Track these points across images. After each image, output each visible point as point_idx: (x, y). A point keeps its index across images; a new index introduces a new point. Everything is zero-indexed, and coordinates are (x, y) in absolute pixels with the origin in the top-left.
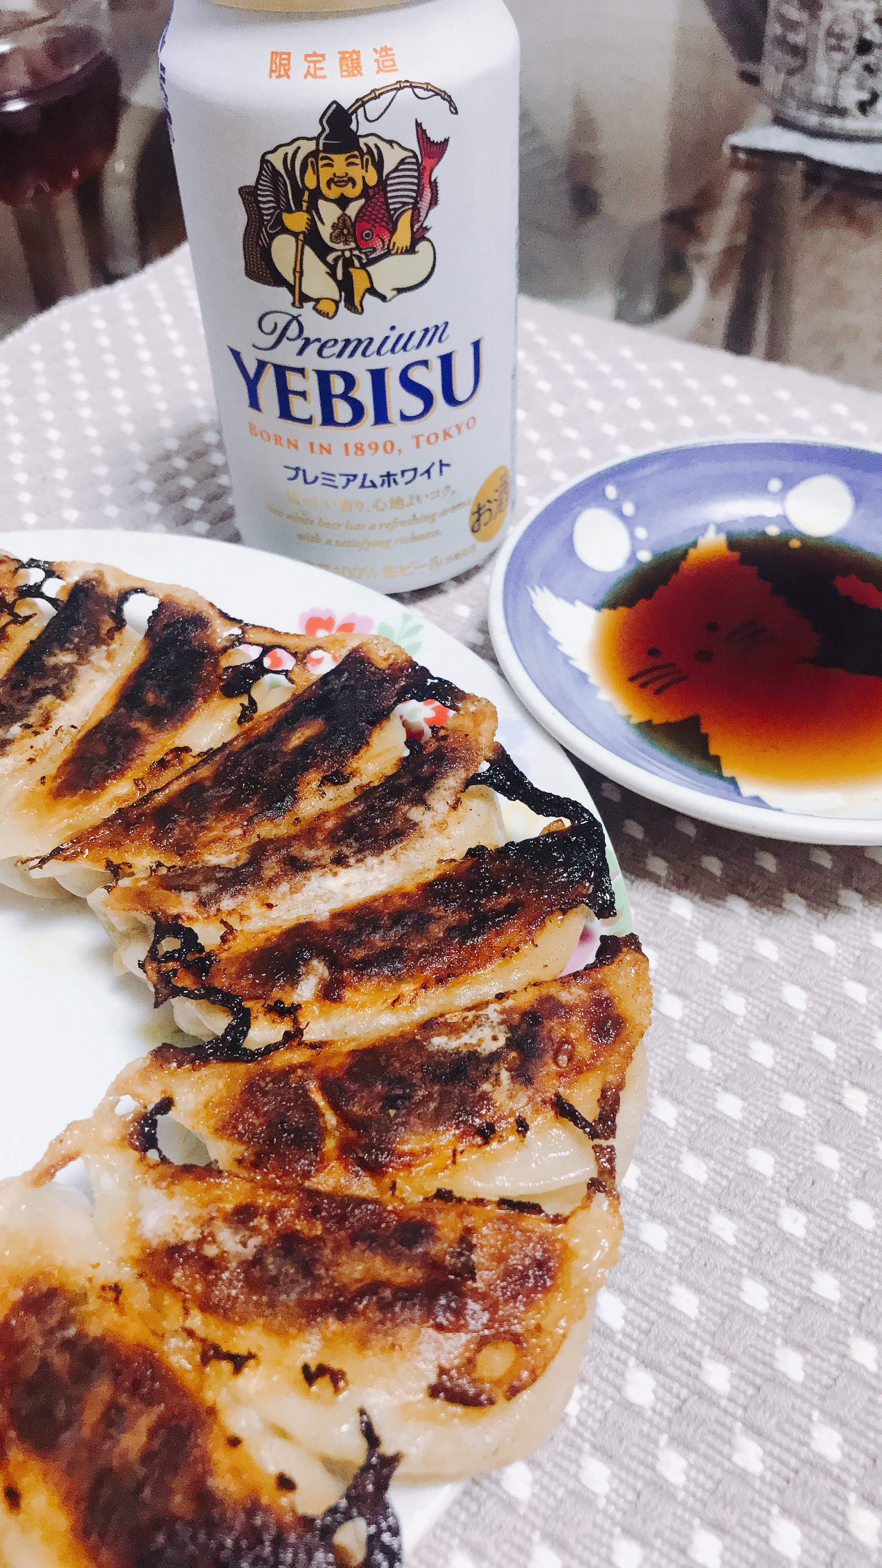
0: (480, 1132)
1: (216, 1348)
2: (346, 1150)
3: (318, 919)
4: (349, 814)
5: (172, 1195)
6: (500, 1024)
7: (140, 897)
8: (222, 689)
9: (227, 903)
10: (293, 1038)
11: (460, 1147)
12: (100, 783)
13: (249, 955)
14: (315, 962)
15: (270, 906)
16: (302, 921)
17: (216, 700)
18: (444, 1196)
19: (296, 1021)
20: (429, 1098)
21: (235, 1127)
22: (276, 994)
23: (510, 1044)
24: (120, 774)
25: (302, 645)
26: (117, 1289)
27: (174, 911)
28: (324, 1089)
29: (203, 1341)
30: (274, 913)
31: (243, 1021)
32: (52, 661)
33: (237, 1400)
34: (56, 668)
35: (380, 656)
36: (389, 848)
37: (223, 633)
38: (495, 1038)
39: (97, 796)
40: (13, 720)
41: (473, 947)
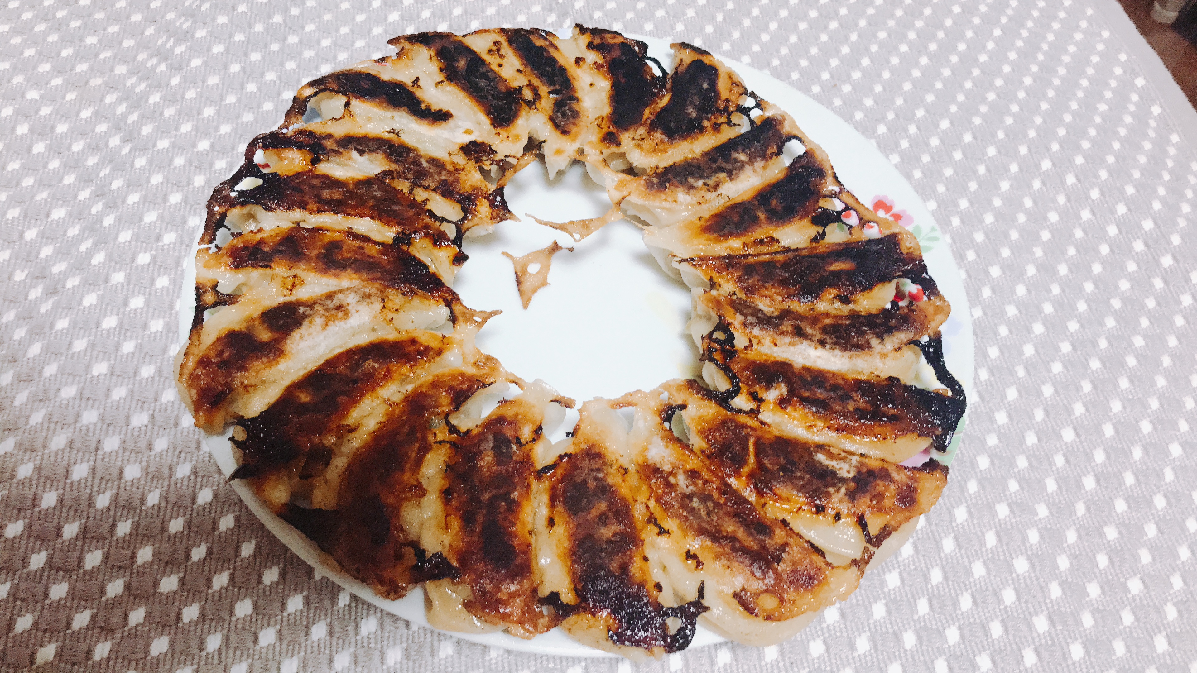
0: (817, 507)
1: (656, 520)
2: (751, 476)
3: (795, 365)
4: (840, 322)
5: (667, 447)
6: (855, 467)
7: (717, 303)
8: (813, 218)
9: (756, 331)
10: (754, 413)
11: (803, 508)
12: (726, 236)
13: (753, 362)
14: (783, 385)
15: (776, 345)
16: (787, 361)
17: (806, 222)
18: (785, 523)
19: (759, 407)
20: (802, 478)
21: (708, 435)
22: (757, 388)
23: (854, 479)
24: (738, 235)
25: (867, 216)
26: (626, 471)
27: (729, 320)
28: (756, 444)
29: (651, 513)
30: (776, 349)
31: (735, 392)
32: (735, 155)
33: (653, 545)
34: (736, 160)
35: (906, 245)
36: (850, 350)
37: (831, 187)
38: (848, 472)
39: (722, 241)
40: (702, 177)
41: (863, 424)
